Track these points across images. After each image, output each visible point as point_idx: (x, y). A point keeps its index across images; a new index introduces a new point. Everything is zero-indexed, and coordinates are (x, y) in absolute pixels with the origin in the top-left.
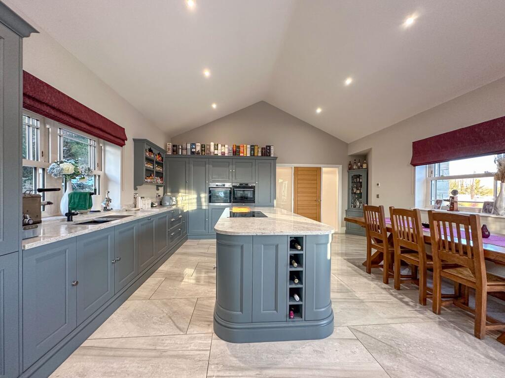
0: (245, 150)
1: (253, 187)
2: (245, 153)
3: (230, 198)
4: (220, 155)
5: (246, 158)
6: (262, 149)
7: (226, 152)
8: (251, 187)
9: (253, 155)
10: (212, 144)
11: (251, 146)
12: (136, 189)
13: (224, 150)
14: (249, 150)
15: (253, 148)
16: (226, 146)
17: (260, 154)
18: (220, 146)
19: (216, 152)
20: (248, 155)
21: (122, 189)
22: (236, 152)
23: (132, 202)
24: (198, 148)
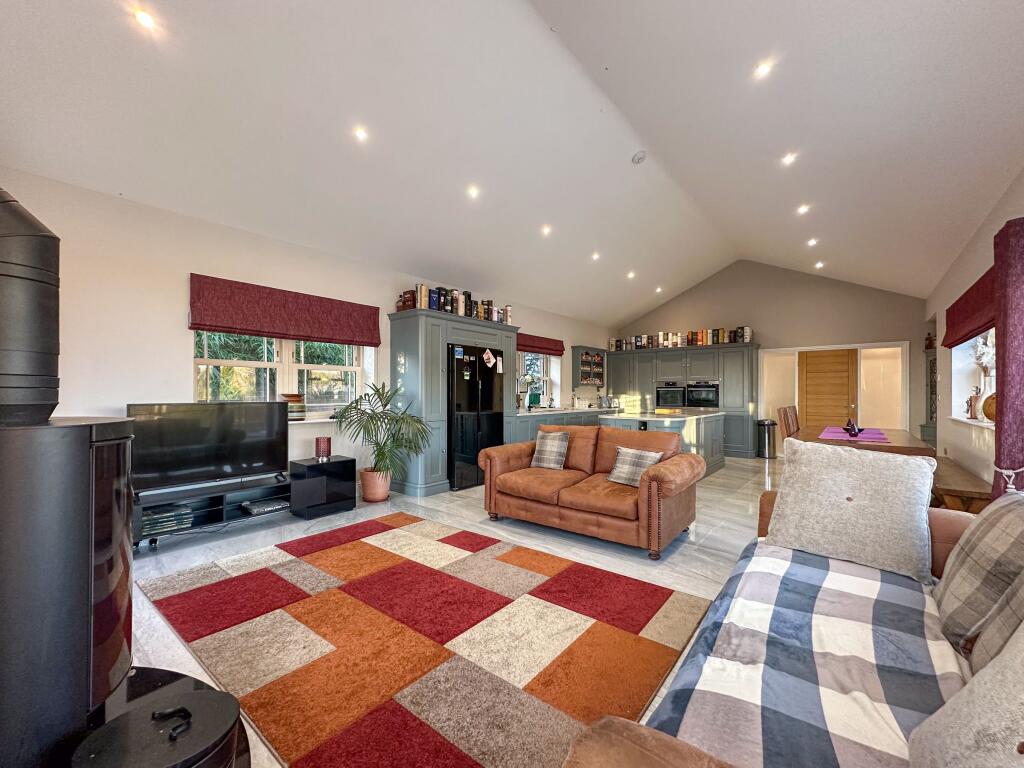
0: (704, 337)
1: (716, 387)
2: (705, 340)
3: (684, 400)
4: (670, 346)
5: (707, 347)
6: (731, 332)
7: (679, 342)
8: (713, 386)
9: (716, 341)
10: (661, 334)
11: (714, 330)
12: (573, 391)
13: (676, 339)
14: (710, 336)
15: (716, 333)
16: (679, 334)
17: (726, 340)
18: (670, 335)
19: (666, 343)
20: (710, 343)
21: (562, 391)
22: (691, 340)
23: (570, 402)
24: (644, 341)
